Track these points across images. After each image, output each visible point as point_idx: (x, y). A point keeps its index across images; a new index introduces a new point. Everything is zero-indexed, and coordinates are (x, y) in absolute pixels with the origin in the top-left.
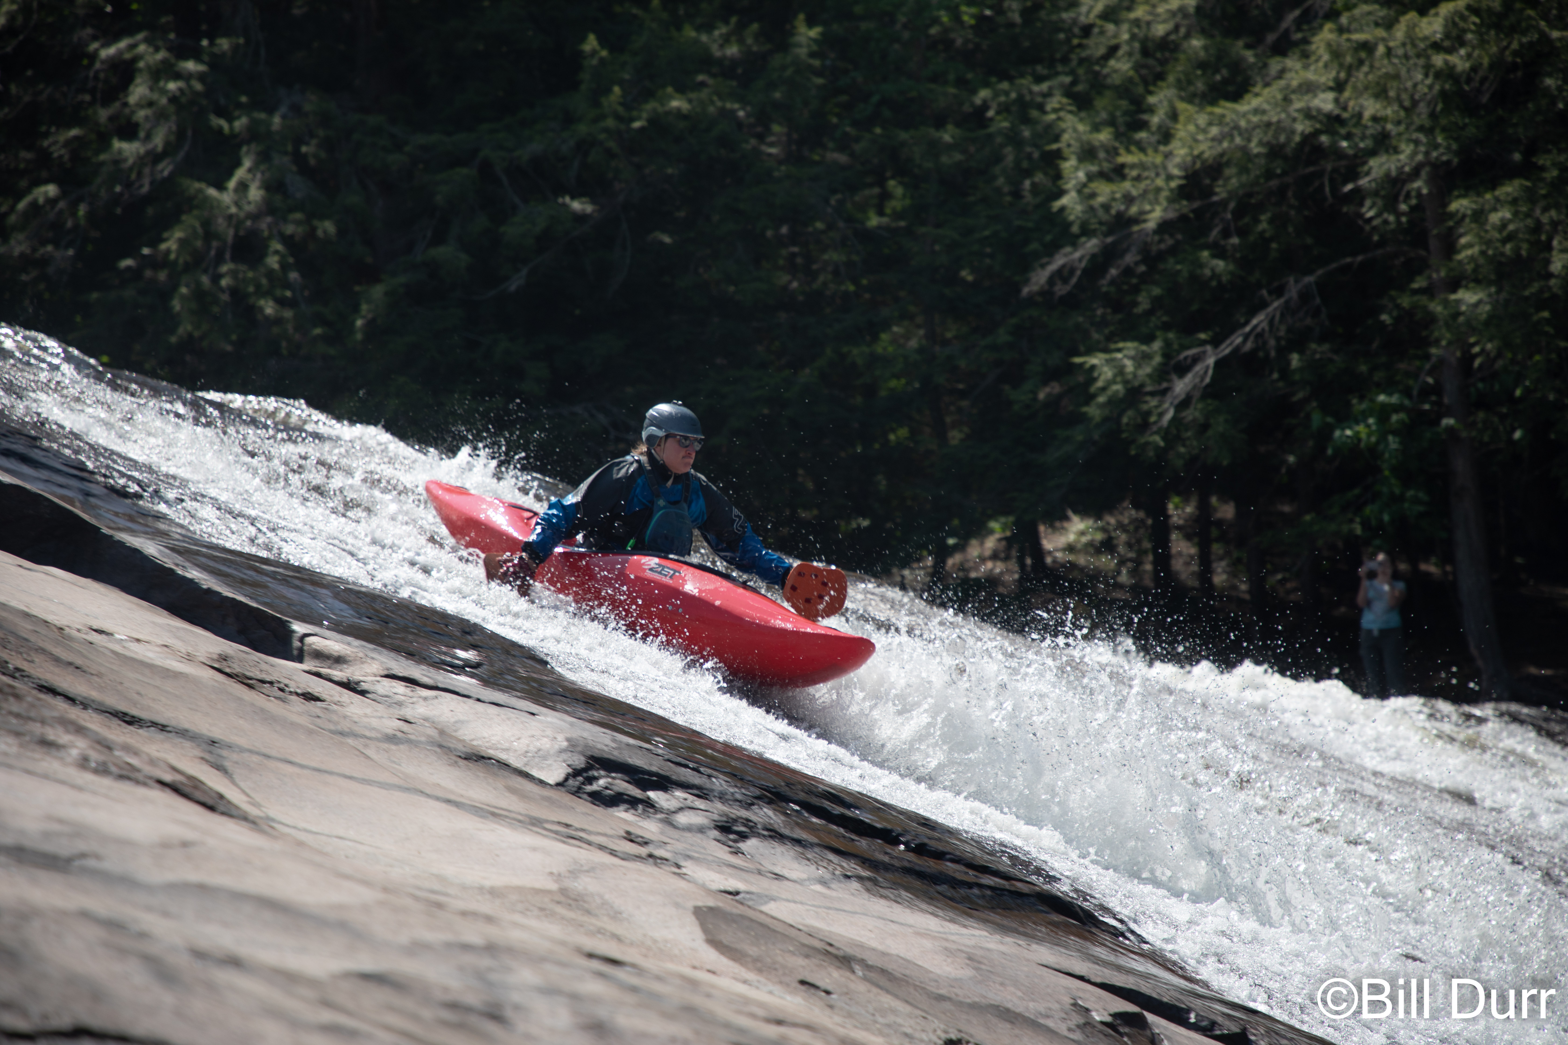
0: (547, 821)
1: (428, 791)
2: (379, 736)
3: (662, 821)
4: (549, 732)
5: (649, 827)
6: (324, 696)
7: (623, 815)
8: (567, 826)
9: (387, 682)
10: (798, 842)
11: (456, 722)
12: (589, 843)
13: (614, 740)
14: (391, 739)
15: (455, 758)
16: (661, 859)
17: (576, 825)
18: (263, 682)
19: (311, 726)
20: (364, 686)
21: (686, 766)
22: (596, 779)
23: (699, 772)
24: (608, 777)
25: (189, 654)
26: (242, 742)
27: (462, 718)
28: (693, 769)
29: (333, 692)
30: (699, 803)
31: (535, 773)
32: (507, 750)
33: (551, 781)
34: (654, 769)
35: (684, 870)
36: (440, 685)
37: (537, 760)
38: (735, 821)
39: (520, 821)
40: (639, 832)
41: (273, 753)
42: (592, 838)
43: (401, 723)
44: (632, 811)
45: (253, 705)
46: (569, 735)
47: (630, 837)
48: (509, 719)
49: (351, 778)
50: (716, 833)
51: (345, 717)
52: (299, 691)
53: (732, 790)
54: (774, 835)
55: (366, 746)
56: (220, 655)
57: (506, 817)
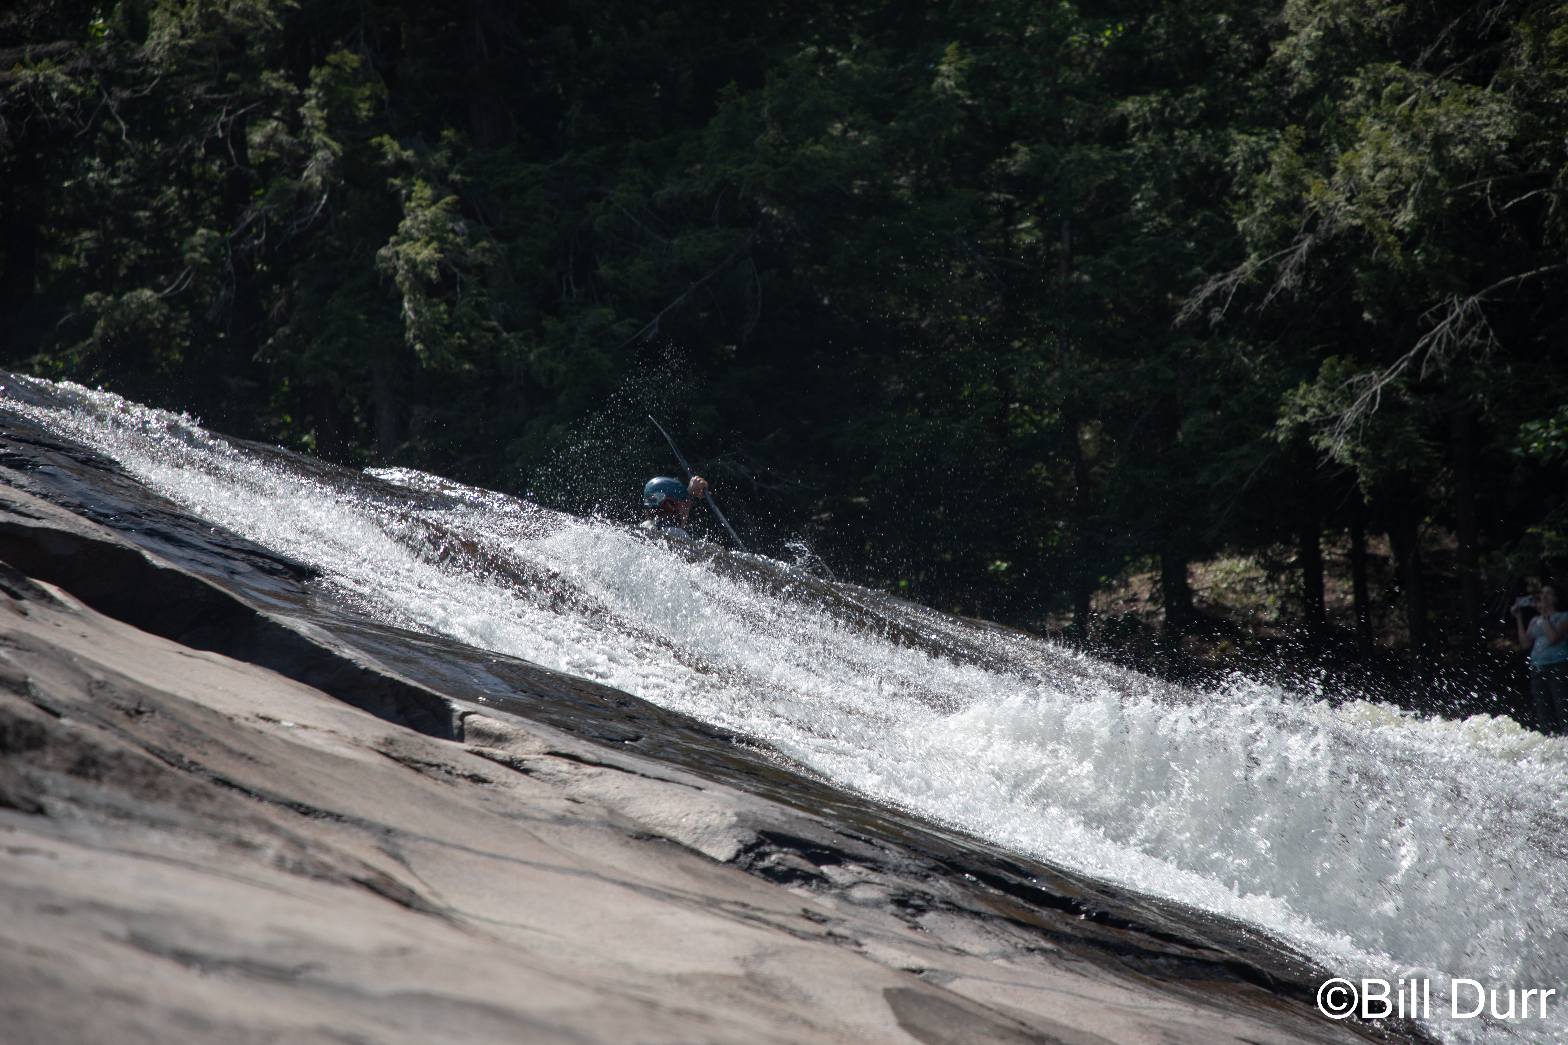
0: (724, 902)
1: (604, 873)
2: (549, 817)
3: (837, 896)
4: (717, 807)
5: (825, 904)
6: (491, 777)
7: (796, 890)
8: (744, 905)
9: (549, 760)
10: (977, 914)
11: (623, 799)
12: (768, 923)
13: (783, 814)
14: (561, 820)
15: (625, 838)
16: (841, 937)
17: (753, 904)
18: (430, 765)
19: (482, 810)
20: (527, 765)
21: (858, 839)
22: (769, 854)
23: (872, 844)
24: (779, 852)
25: (355, 739)
26: (416, 828)
27: (628, 794)
28: (865, 841)
29: (499, 773)
30: (874, 877)
31: (705, 850)
32: (675, 827)
33: (722, 858)
34: (826, 842)
35: (864, 948)
36: (604, 761)
37: (706, 836)
38: (912, 894)
39: (697, 902)
40: (816, 909)
41: (448, 840)
42: (770, 918)
43: (569, 803)
44: (806, 887)
45: (423, 790)
46: (737, 810)
47: (807, 915)
48: (676, 795)
49: (526, 863)
50: (892, 908)
51: (513, 799)
52: (466, 773)
53: (906, 862)
54: (953, 908)
55: (536, 828)
56: (386, 739)
57: (683, 898)
